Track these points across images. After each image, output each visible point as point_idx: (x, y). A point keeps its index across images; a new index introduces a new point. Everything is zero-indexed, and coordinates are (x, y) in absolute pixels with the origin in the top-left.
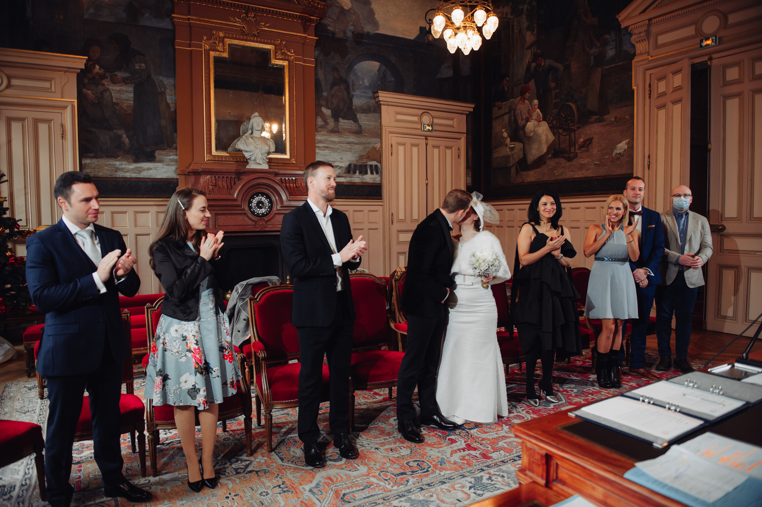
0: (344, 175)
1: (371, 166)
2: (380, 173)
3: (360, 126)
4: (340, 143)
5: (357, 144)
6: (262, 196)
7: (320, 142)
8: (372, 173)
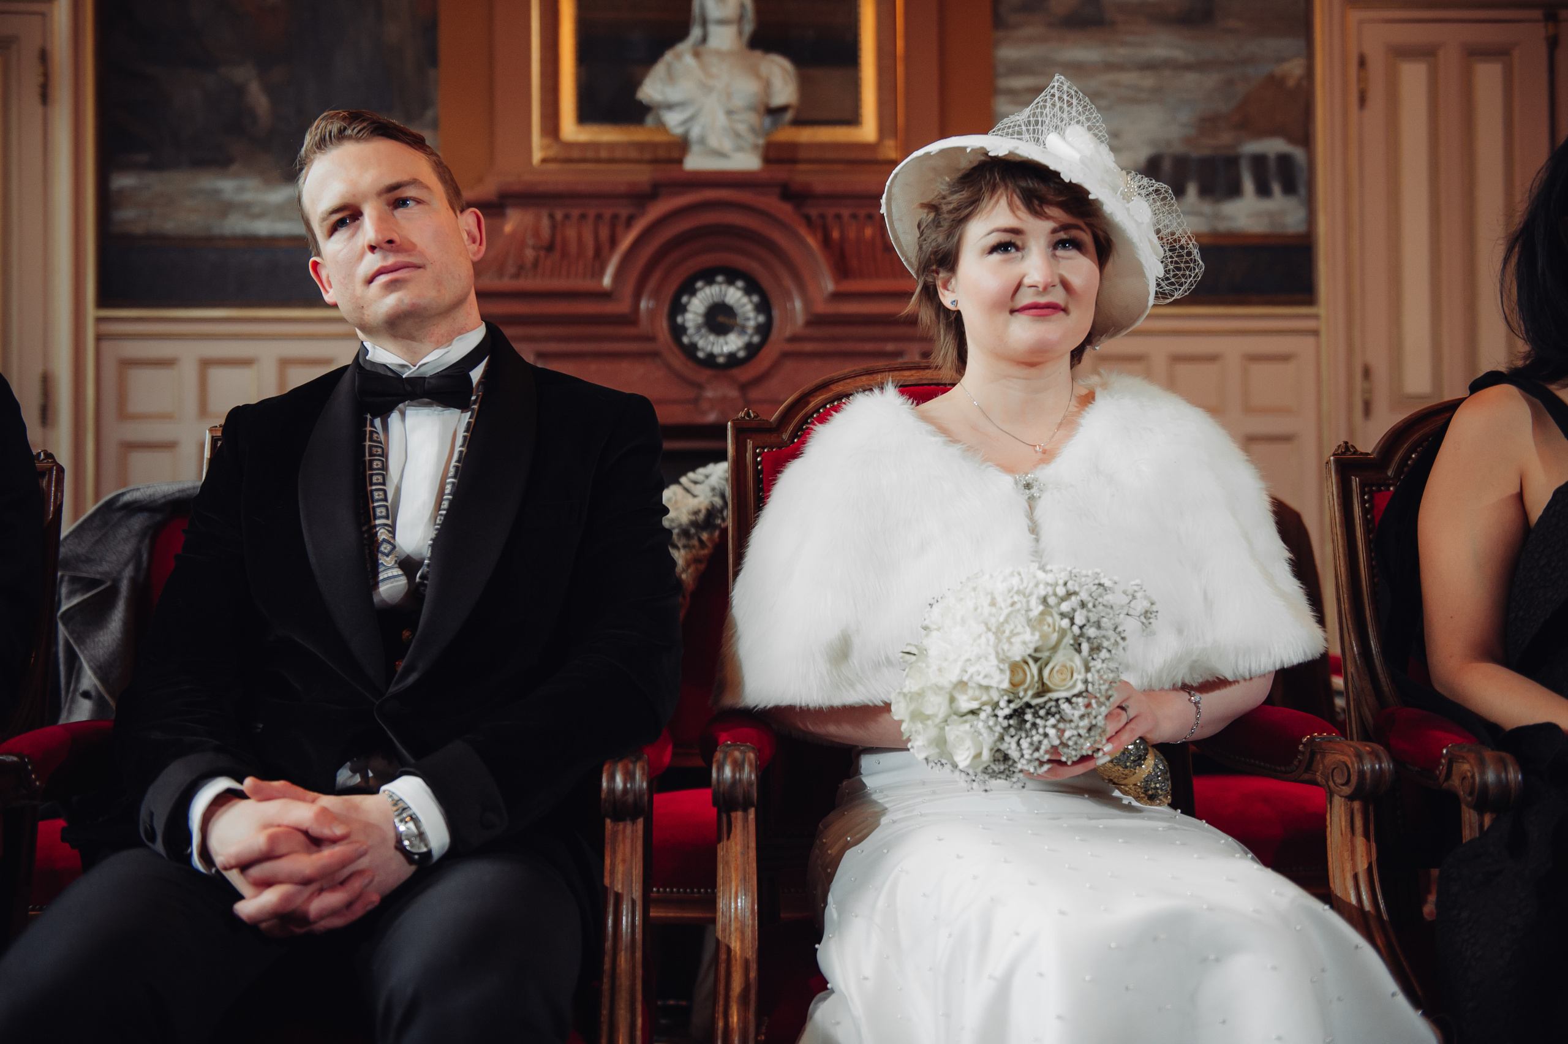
1: (1259, 162)
6: (730, 282)
7: (1014, 69)
8: (1263, 190)
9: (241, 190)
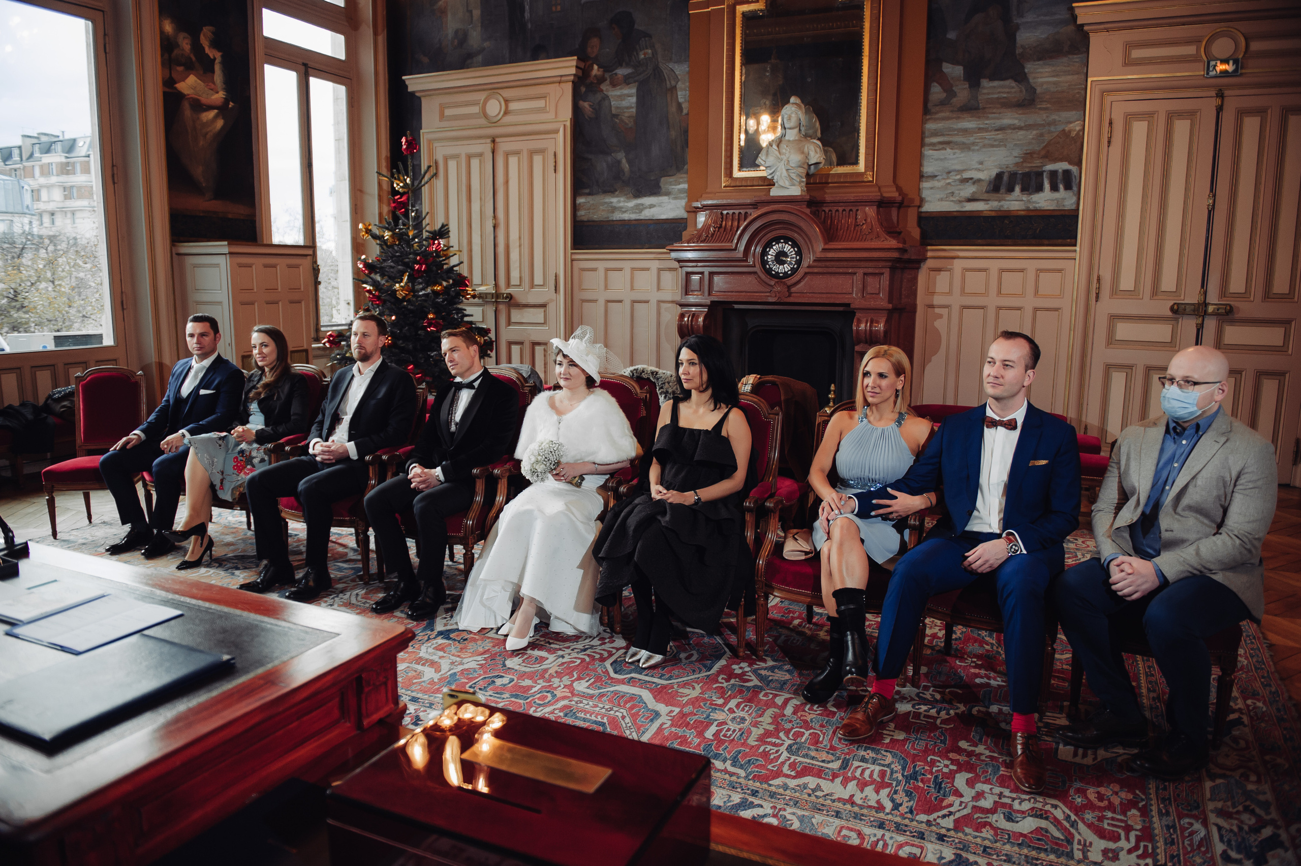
0: (986, 196)
1: (1053, 174)
2: (1075, 188)
3: (1032, 90)
4: (980, 130)
5: (1020, 128)
6: (786, 243)
7: (935, 134)
8: (1054, 188)
9: (619, 202)
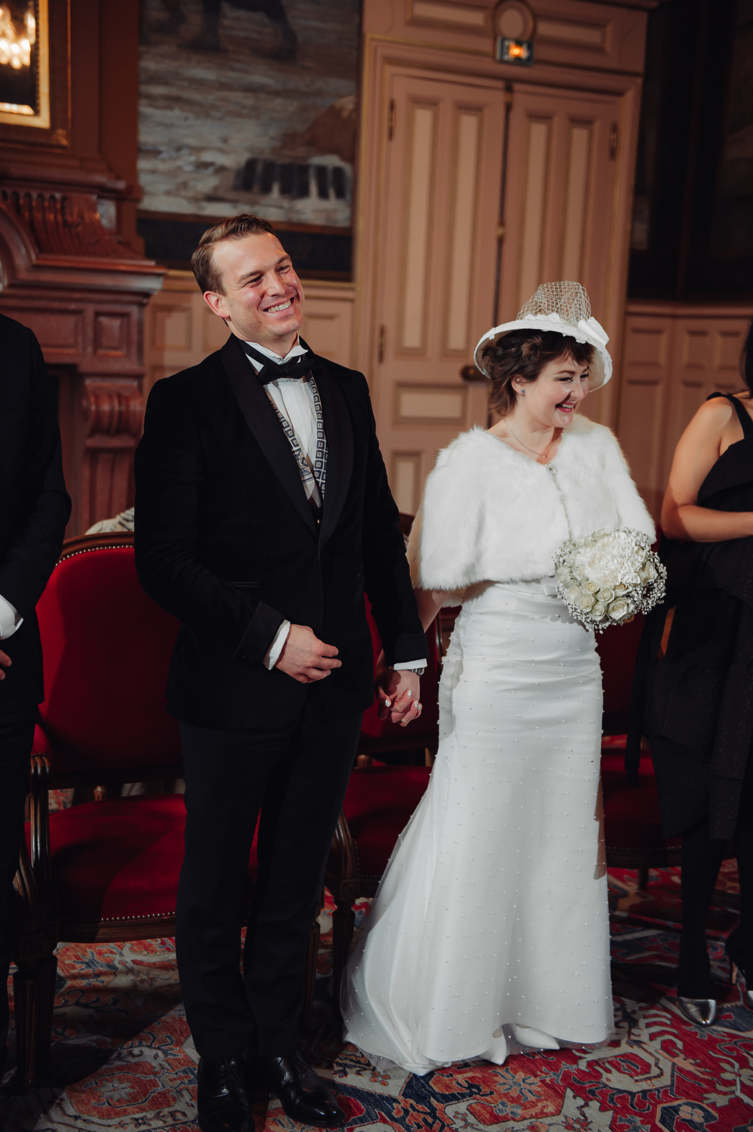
0: (232, 195)
1: (321, 171)
2: (348, 197)
3: (290, 35)
4: (222, 86)
5: (277, 93)
7: (156, 79)
8: (323, 194)
